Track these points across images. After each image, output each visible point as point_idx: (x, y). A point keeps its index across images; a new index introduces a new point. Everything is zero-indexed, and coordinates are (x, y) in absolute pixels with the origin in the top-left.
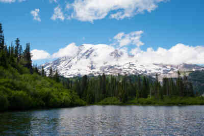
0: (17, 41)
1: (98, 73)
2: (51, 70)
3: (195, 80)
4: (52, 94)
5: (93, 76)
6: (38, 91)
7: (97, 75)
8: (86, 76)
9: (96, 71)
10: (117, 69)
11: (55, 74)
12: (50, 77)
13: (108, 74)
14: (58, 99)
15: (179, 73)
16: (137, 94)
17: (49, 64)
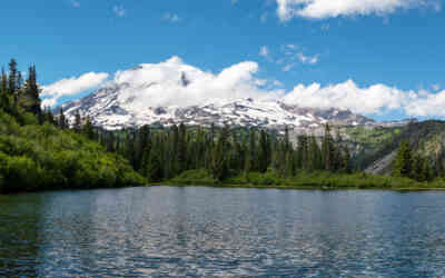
0: (13, 64)
1: (171, 120)
2: (78, 116)
3: (356, 144)
4: (81, 162)
5: (162, 128)
6: (53, 156)
7: (169, 125)
8: (146, 128)
9: (167, 116)
10: (209, 114)
11: (84, 123)
12: (76, 130)
13: (192, 123)
14: (91, 172)
15: (328, 128)
16: (248, 165)
17: (73, 105)
